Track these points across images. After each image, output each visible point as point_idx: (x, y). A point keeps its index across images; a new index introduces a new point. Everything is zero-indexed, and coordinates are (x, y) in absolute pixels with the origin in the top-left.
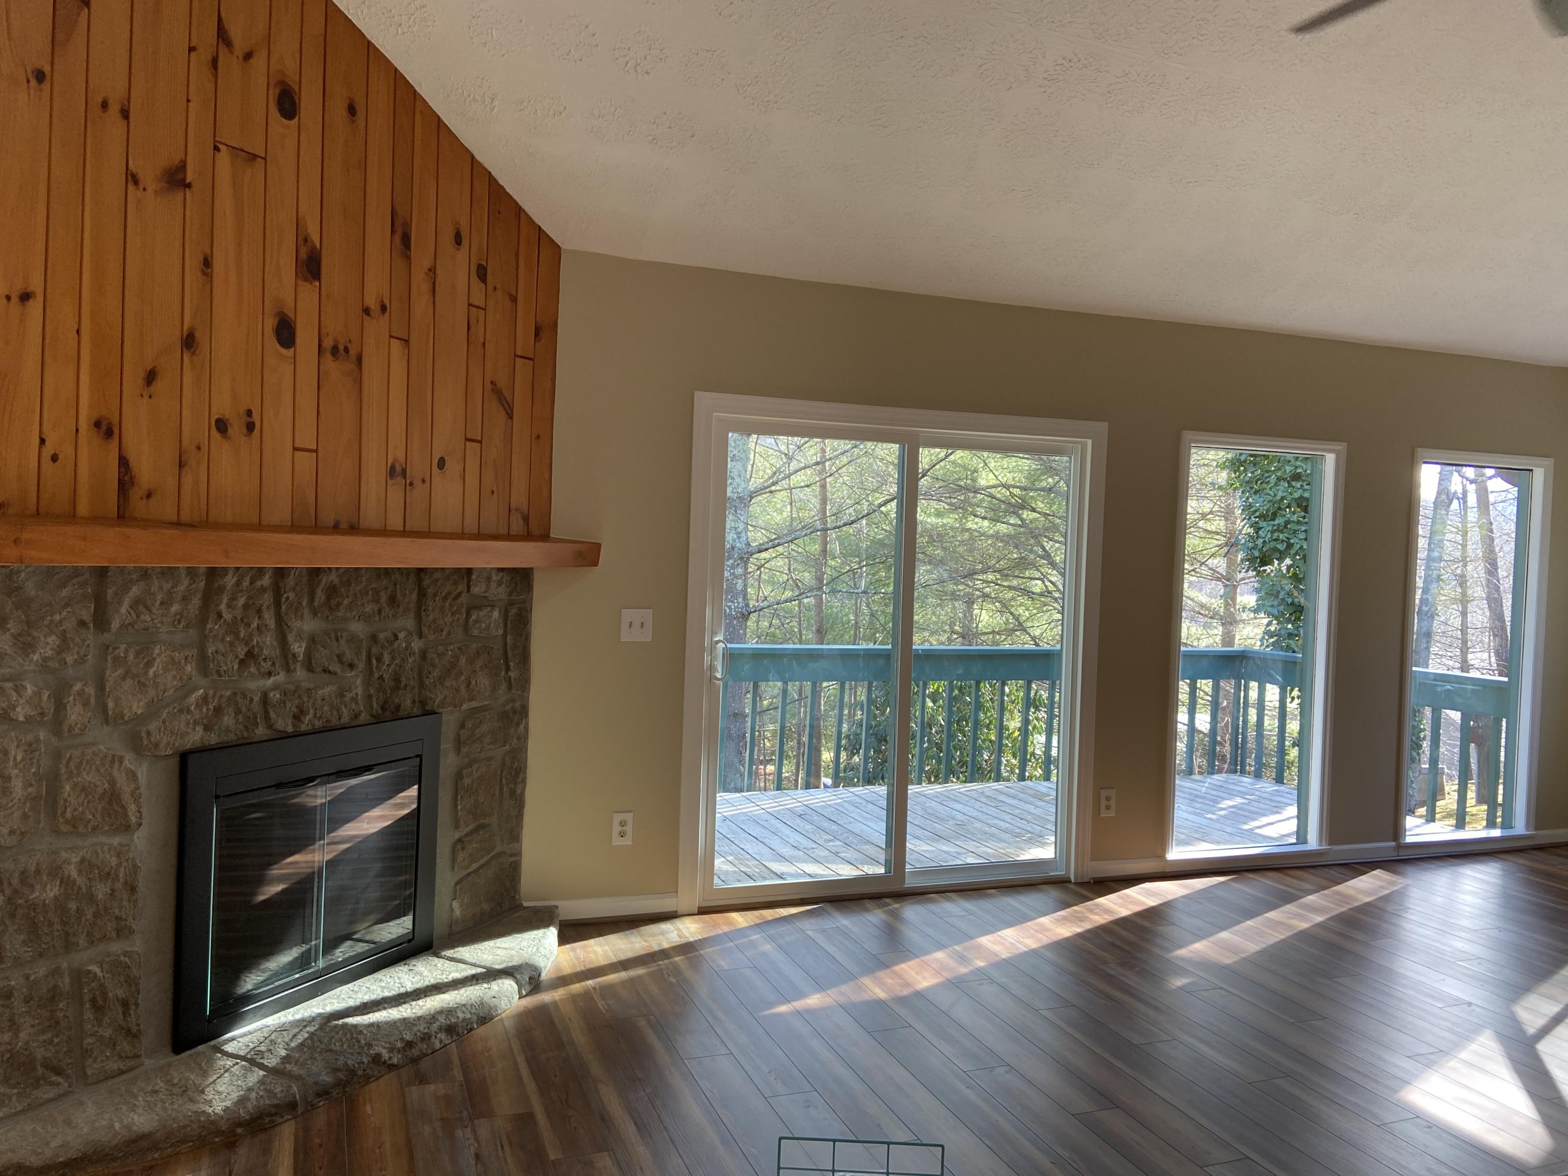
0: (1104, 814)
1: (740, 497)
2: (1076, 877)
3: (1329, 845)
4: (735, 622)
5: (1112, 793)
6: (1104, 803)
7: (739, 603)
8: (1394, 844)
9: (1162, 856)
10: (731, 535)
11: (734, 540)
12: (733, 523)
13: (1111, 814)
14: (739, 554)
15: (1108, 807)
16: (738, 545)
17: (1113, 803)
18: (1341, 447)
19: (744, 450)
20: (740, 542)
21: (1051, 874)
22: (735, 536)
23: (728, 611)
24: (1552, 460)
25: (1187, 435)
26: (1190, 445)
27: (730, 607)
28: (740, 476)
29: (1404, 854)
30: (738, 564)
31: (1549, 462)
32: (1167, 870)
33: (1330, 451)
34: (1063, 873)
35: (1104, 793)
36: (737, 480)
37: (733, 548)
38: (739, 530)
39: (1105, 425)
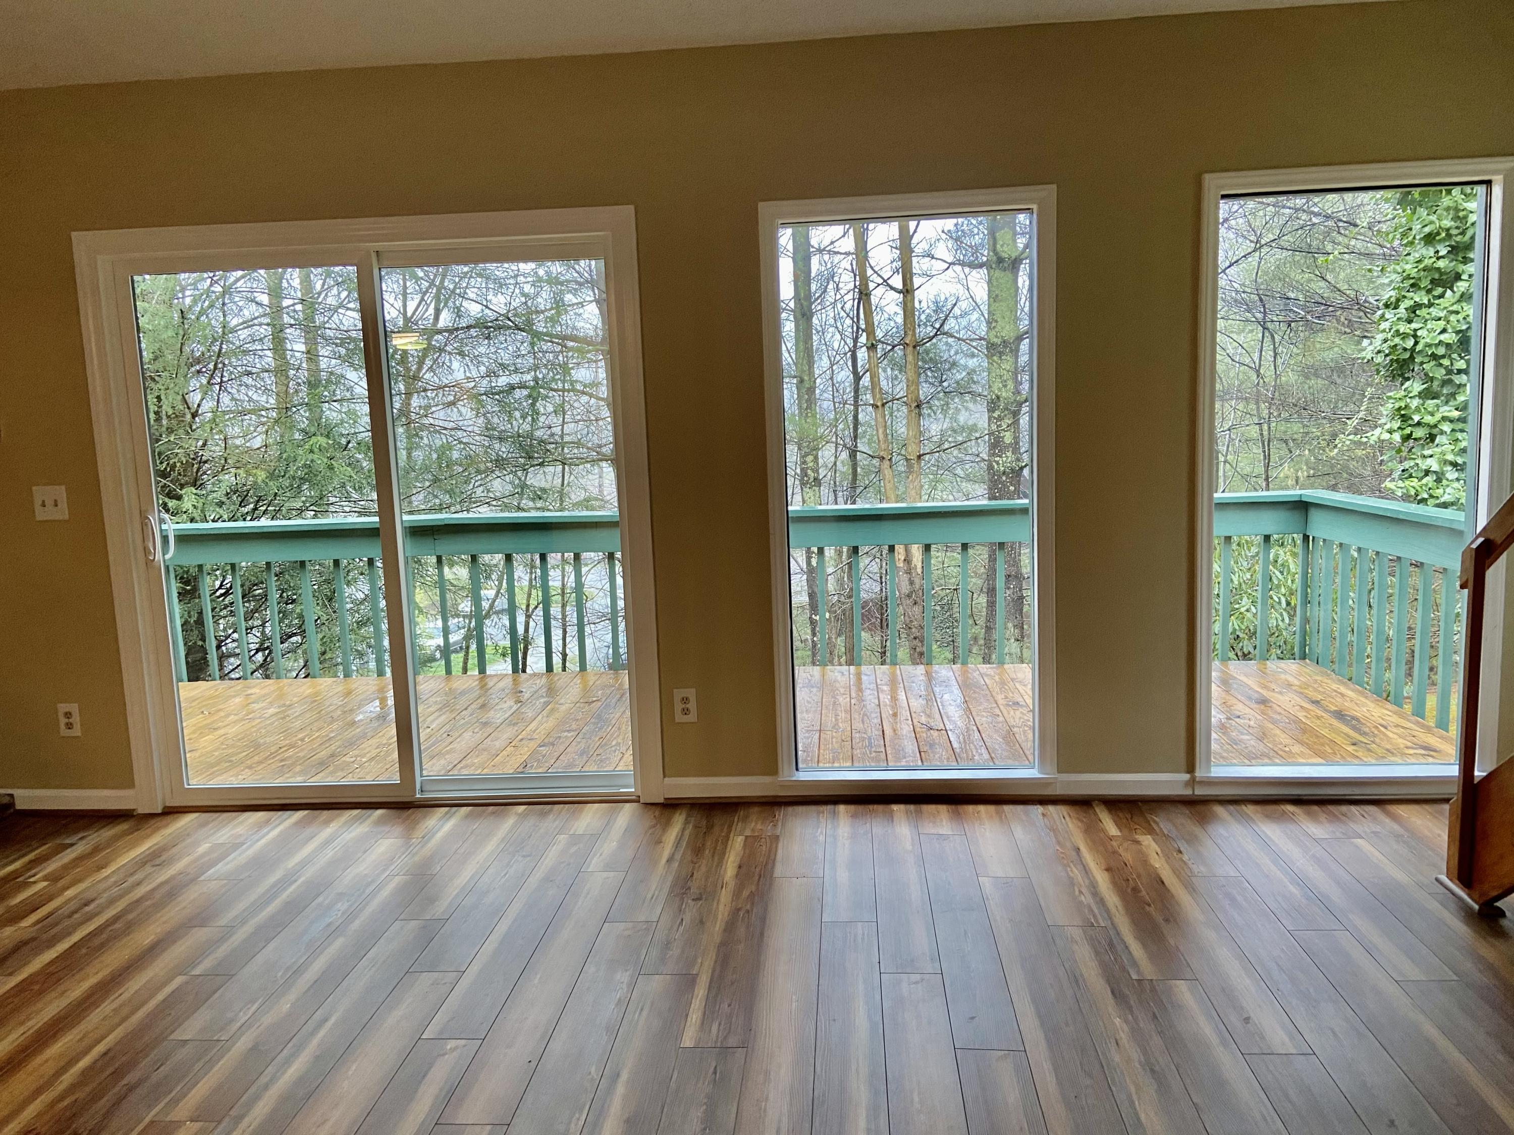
0: (680, 719)
2: (643, 795)
3: (1058, 773)
5: (692, 695)
6: (678, 707)
8: (1187, 777)
13: (693, 719)
15: (686, 712)
17: (692, 706)
21: (620, 790)
29: (1200, 791)
32: (780, 793)
34: (634, 790)
35: (678, 694)
39: (630, 211)
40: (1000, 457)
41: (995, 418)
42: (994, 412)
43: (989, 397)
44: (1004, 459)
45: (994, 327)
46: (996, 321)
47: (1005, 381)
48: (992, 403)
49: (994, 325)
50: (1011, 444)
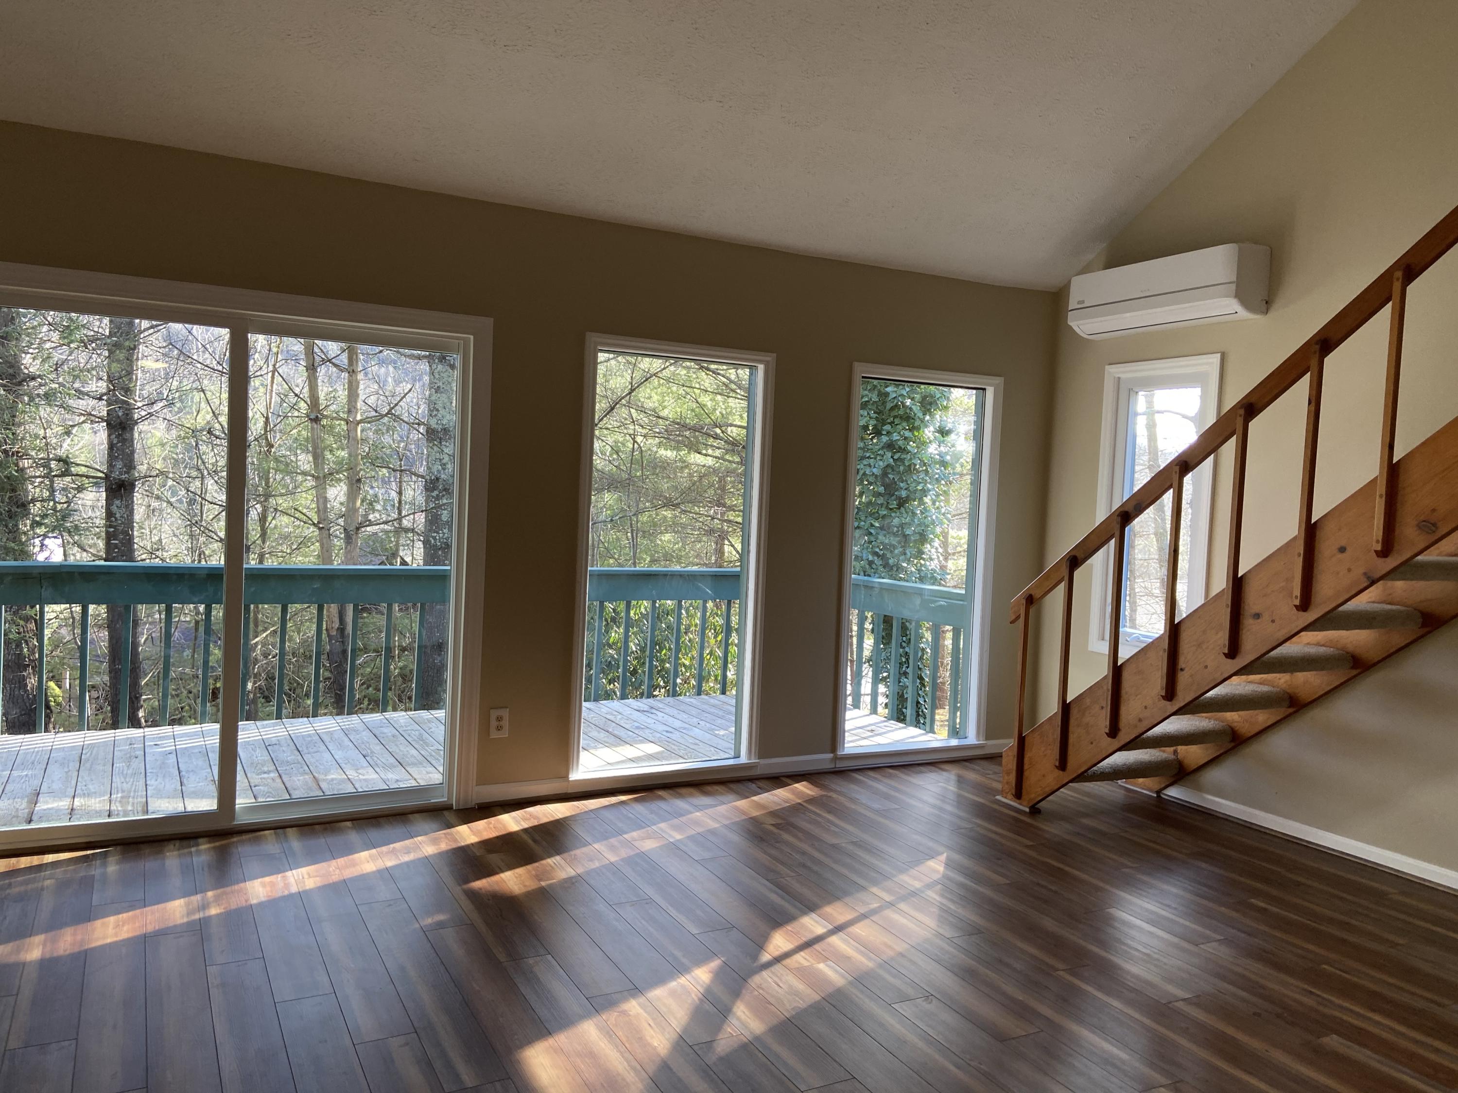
0: (494, 734)
1: (445, 429)
2: (458, 801)
3: (759, 759)
4: (440, 553)
5: (505, 713)
6: (494, 723)
7: (444, 534)
8: (831, 755)
9: (566, 777)
10: (436, 467)
11: (438, 471)
12: (438, 454)
13: (505, 734)
14: (444, 486)
15: (499, 728)
16: (443, 476)
17: (505, 723)
18: (771, 358)
19: (449, 382)
20: (445, 473)
21: (432, 801)
22: (440, 467)
23: (433, 541)
24: (1002, 379)
25: (592, 338)
26: (595, 348)
27: (435, 538)
28: (445, 408)
29: (840, 765)
30: (443, 496)
31: (999, 381)
32: (570, 791)
33: (760, 362)
34: (446, 799)
35: (494, 714)
36: (442, 412)
37: (438, 479)
38: (444, 461)
39: (489, 322)
40: (438, 533)
41: (433, 497)
42: (432, 491)
43: (428, 477)
44: (441, 535)
45: (436, 415)
46: (438, 410)
47: (445, 465)
48: (431, 483)
49: (435, 413)
50: (447, 522)
